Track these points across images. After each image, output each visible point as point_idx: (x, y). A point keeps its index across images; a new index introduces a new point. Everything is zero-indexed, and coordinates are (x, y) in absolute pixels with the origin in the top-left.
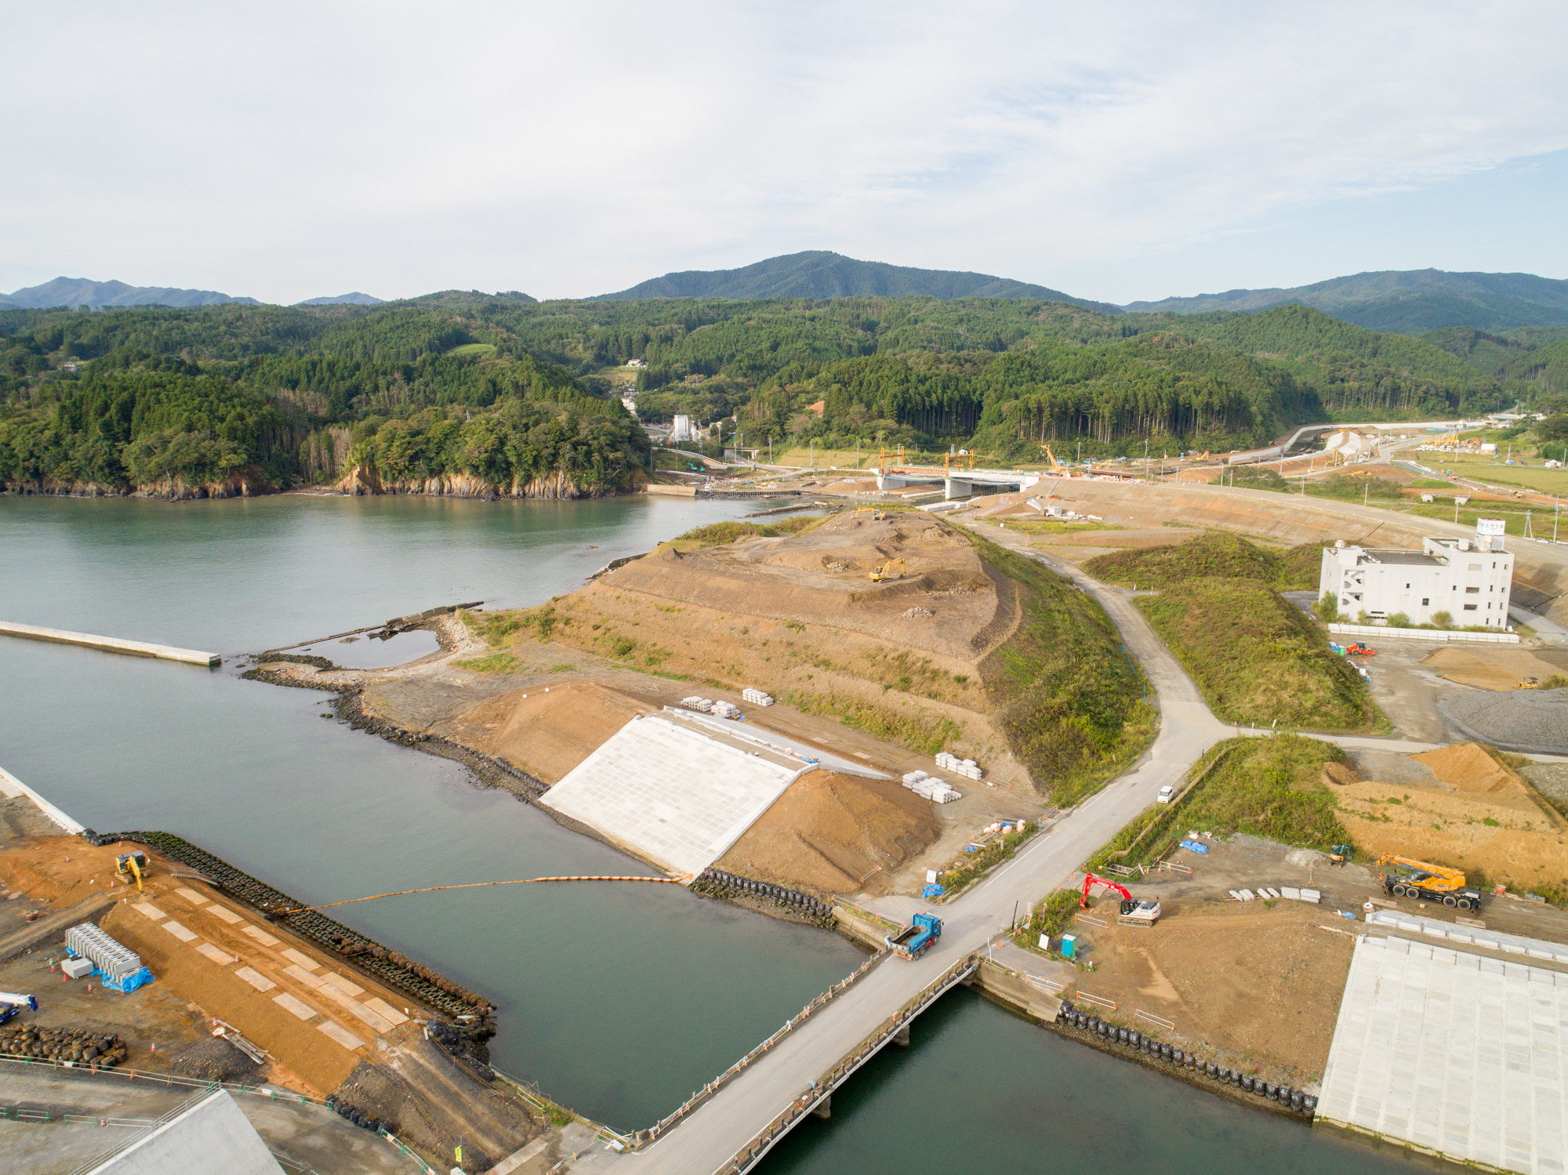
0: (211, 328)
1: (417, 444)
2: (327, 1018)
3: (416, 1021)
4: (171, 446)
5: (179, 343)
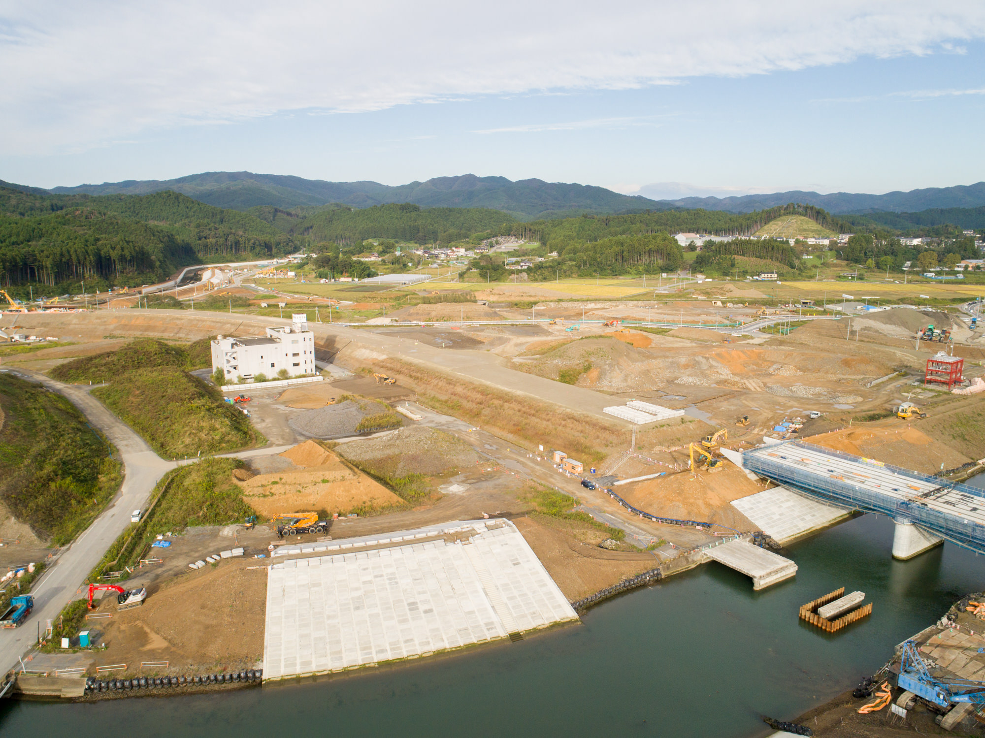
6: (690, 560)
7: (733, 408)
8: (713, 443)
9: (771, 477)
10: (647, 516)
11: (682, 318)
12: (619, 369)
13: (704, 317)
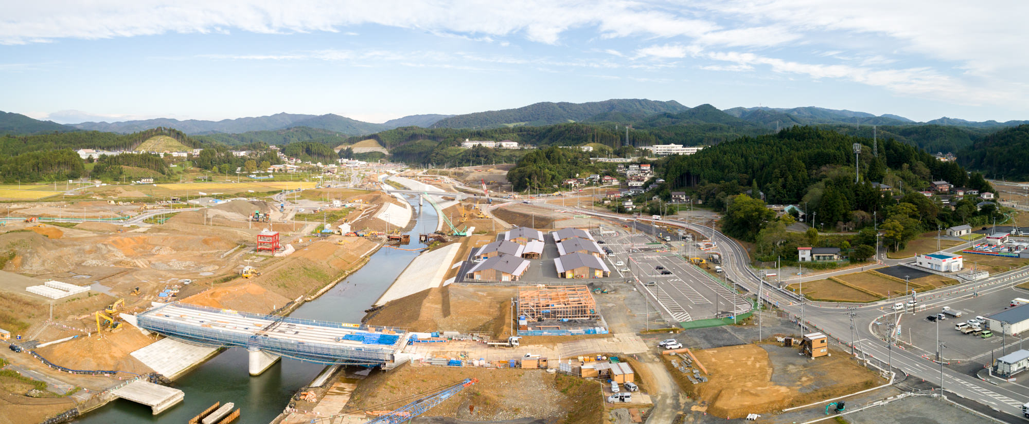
6: (101, 400)
7: (128, 282)
8: (114, 310)
9: (159, 332)
10: (65, 370)
11: (85, 215)
12: (38, 256)
13: (102, 213)
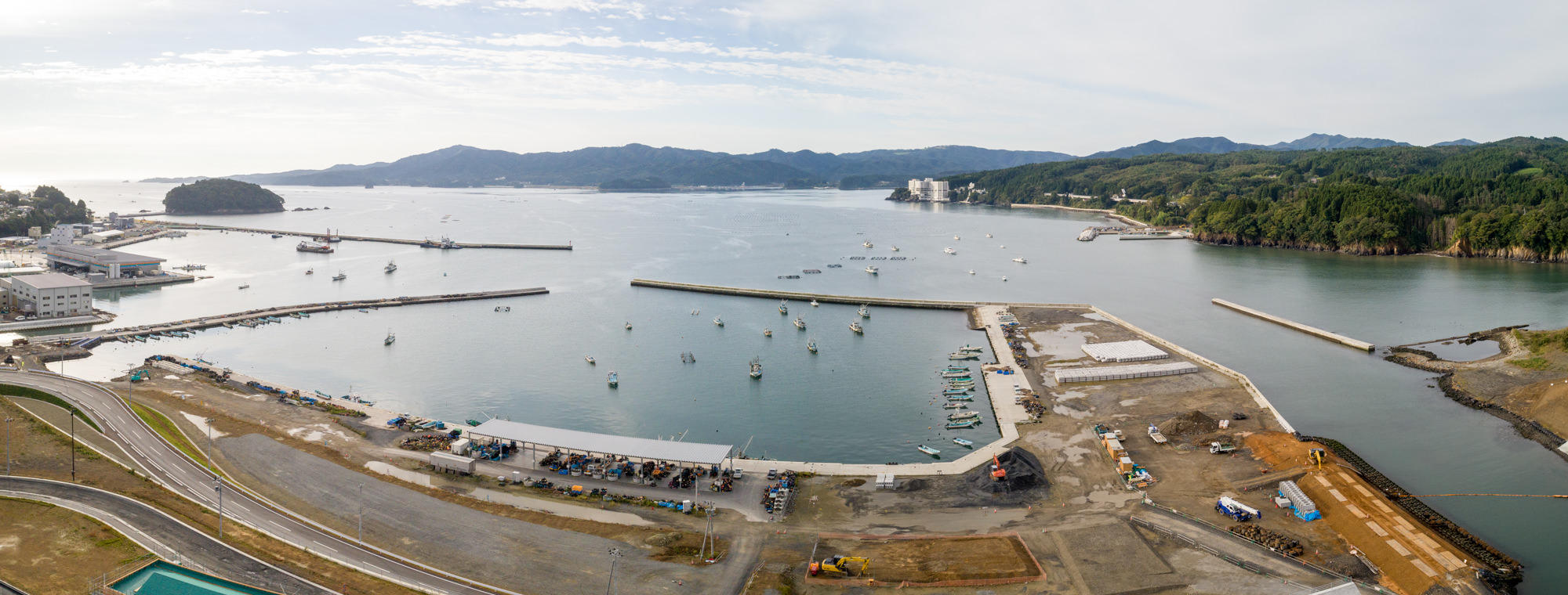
0: (1385, 159)
1: (1494, 227)
2: (1417, 557)
3: (1472, 568)
4: (1359, 224)
5: (1368, 168)
